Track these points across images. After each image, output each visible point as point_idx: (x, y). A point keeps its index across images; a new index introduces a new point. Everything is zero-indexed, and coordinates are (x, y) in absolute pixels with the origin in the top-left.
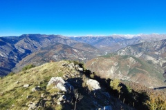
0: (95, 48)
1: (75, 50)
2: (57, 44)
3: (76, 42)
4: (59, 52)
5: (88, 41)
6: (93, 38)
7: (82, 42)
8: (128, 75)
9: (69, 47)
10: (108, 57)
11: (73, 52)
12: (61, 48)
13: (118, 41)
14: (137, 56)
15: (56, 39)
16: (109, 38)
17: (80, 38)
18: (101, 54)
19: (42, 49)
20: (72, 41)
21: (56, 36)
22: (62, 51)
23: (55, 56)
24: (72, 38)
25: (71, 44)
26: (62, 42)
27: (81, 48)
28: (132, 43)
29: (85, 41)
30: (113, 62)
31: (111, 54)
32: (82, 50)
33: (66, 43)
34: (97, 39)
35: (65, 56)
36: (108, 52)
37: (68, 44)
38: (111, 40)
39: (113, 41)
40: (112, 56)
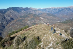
0: (55, 16)
2: (30, 14)
3: (42, 12)
4: (31, 19)
5: (51, 11)
6: (55, 9)
7: (46, 12)
9: (38, 16)
11: (40, 19)
12: (32, 17)
15: (29, 10)
16: (67, 8)
17: (45, 10)
19: (20, 17)
20: (40, 12)
21: (29, 9)
22: (33, 19)
23: (29, 22)
24: (39, 10)
26: (33, 12)
27: (46, 17)
29: (49, 12)
30: (69, 27)
31: (68, 21)
32: (46, 18)
33: (36, 13)
34: (58, 10)
35: (35, 22)
36: (66, 19)
37: (37, 14)
38: (68, 11)
39: (70, 11)
40: (68, 22)
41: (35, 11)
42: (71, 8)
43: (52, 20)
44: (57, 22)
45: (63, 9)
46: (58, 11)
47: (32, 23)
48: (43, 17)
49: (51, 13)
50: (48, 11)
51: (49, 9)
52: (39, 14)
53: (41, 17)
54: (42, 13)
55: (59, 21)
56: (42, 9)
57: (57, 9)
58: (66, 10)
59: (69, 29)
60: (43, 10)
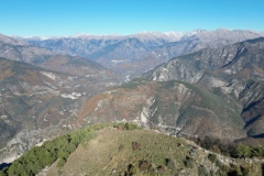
0: (99, 67)
1: (50, 75)
3: (48, 52)
4: (4, 84)
5: (81, 48)
6: (94, 42)
7: (64, 53)
8: (178, 123)
9: (32, 68)
10: (131, 86)
11: (42, 81)
13: (152, 48)
14: (192, 81)
16: (130, 40)
17: (59, 42)
18: (115, 80)
20: (37, 52)
22: (14, 81)
25: (37, 60)
26: (8, 54)
27: (66, 69)
28: (180, 50)
29: (74, 50)
30: (144, 97)
31: (140, 80)
32: (67, 75)
33: (20, 56)
34: (103, 44)
35: (22, 91)
36: (132, 75)
37: (28, 61)
38: (135, 47)
39: (142, 49)
40: (140, 83)
41: (17, 48)
42: (142, 40)
43: (91, 79)
44: (108, 85)
45: (121, 42)
46: (106, 48)
47: (9, 100)
48: (53, 72)
49: (83, 53)
50: (72, 46)
51: (74, 40)
52: (35, 62)
53: (48, 71)
54: (47, 57)
55: (112, 80)
56: (44, 38)
57: (100, 41)
58: (127, 44)
59: (146, 105)
60: (52, 44)
